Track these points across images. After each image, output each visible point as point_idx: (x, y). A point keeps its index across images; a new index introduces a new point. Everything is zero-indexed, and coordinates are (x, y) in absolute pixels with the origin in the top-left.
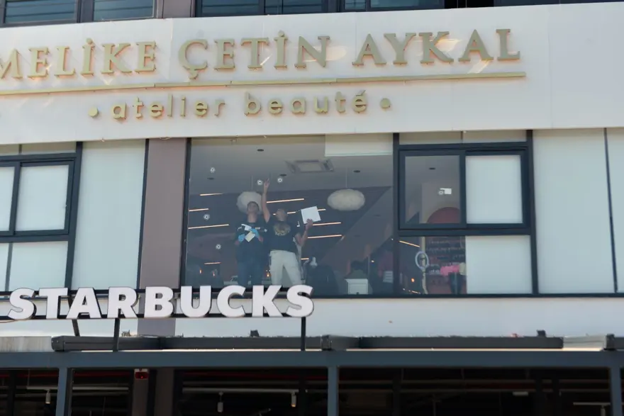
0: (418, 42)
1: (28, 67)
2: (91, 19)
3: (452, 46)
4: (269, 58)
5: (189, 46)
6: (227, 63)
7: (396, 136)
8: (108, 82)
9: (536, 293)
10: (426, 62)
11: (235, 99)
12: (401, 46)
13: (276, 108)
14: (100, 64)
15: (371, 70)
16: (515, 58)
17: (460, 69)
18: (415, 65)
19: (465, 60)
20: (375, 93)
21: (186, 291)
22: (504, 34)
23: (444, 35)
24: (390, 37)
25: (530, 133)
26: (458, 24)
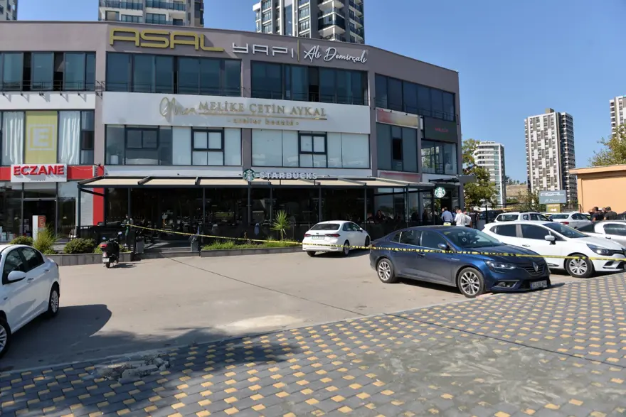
0: (304, 110)
1: (209, 107)
3: (312, 111)
4: (270, 110)
5: (251, 105)
6: (260, 111)
7: (299, 131)
8: (231, 113)
10: (306, 114)
11: (263, 120)
12: (300, 110)
13: (273, 122)
14: (229, 108)
16: (325, 115)
17: (313, 117)
18: (303, 115)
19: (315, 115)
20: (296, 121)
23: (310, 108)
24: (298, 108)
25: (326, 132)
26: (313, 106)
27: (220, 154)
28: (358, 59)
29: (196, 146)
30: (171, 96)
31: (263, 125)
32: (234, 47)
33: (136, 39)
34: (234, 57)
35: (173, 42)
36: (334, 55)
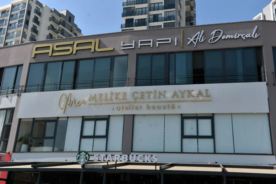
0: (187, 92)
1: (98, 98)
2: (112, 87)
3: (195, 93)
4: (152, 96)
5: (134, 93)
6: (142, 97)
7: (182, 114)
9: (215, 153)
10: (189, 97)
11: (144, 106)
12: (183, 93)
13: (154, 108)
14: (114, 98)
15: (175, 99)
16: (209, 96)
17: (196, 99)
18: (186, 98)
19: (197, 97)
20: (176, 104)
21: (131, 156)
22: (207, 90)
23: (193, 90)
24: (180, 91)
25: (213, 114)
26: (196, 88)
27: (104, 140)
28: (248, 36)
29: (85, 134)
30: (68, 92)
31: (145, 111)
32: (122, 45)
33: (50, 51)
34: (123, 53)
35: (75, 48)
36: (220, 37)
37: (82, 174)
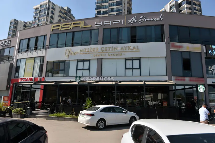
0: (128, 47)
1: (84, 51)
2: (91, 45)
3: (131, 48)
4: (111, 49)
5: (102, 48)
6: (106, 50)
7: (125, 58)
8: (93, 52)
9: (141, 76)
10: (129, 50)
11: (107, 54)
12: (126, 48)
13: (112, 55)
14: (92, 50)
15: (122, 50)
16: (139, 49)
18: (127, 50)
19: (133, 49)
20: (123, 53)
21: (101, 78)
22: (137, 46)
23: (131, 46)
24: (124, 47)
25: (140, 58)
26: (132, 45)
27: (88, 71)
28: (158, 19)
29: (79, 68)
30: (70, 48)
31: (107, 57)
32: (96, 24)
33: (60, 28)
34: (96, 28)
35: (72, 26)
36: (144, 19)
37: (78, 86)
